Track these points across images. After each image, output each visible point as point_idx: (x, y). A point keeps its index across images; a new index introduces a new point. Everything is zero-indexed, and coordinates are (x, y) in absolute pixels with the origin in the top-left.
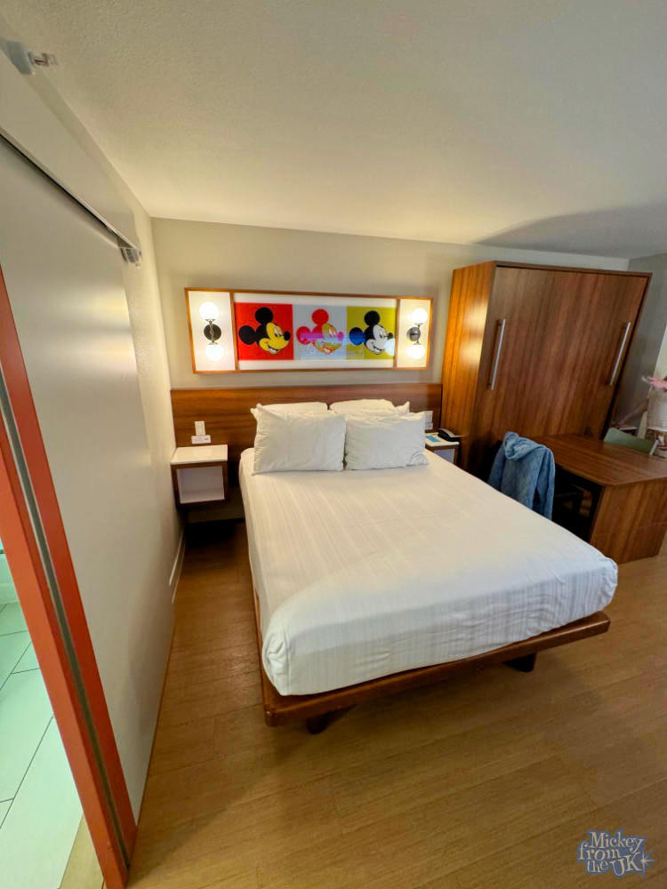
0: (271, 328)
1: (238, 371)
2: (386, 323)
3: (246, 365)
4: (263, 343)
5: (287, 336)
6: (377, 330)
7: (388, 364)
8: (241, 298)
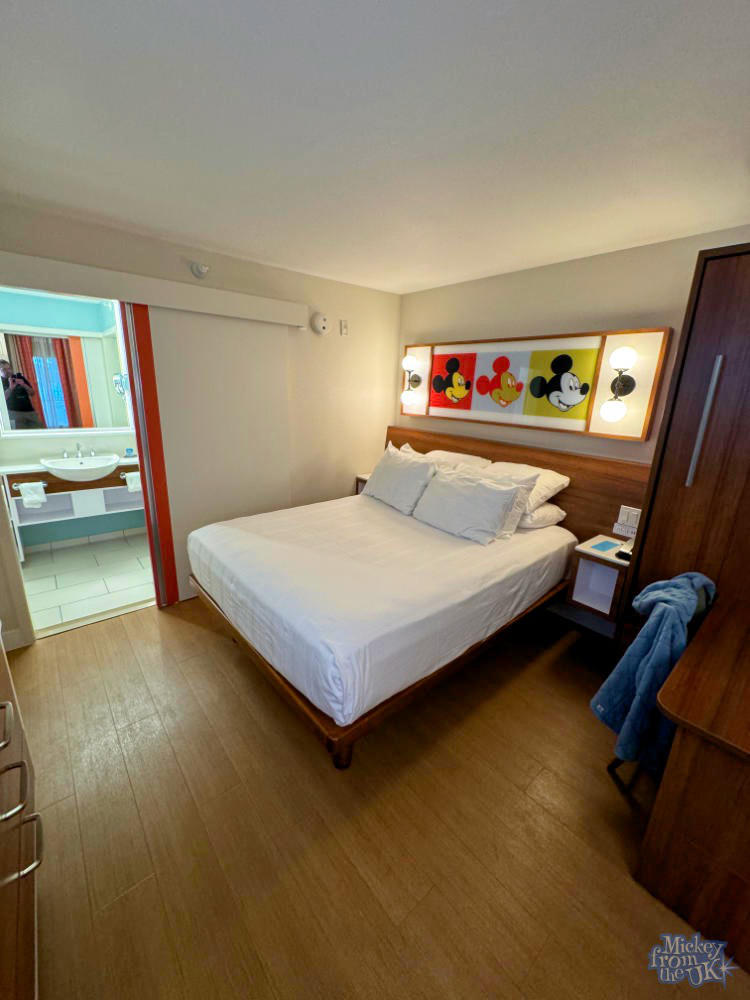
0: (457, 378)
1: (428, 416)
2: (582, 372)
3: (435, 411)
4: (449, 392)
5: (468, 386)
6: (567, 380)
8: (439, 351)
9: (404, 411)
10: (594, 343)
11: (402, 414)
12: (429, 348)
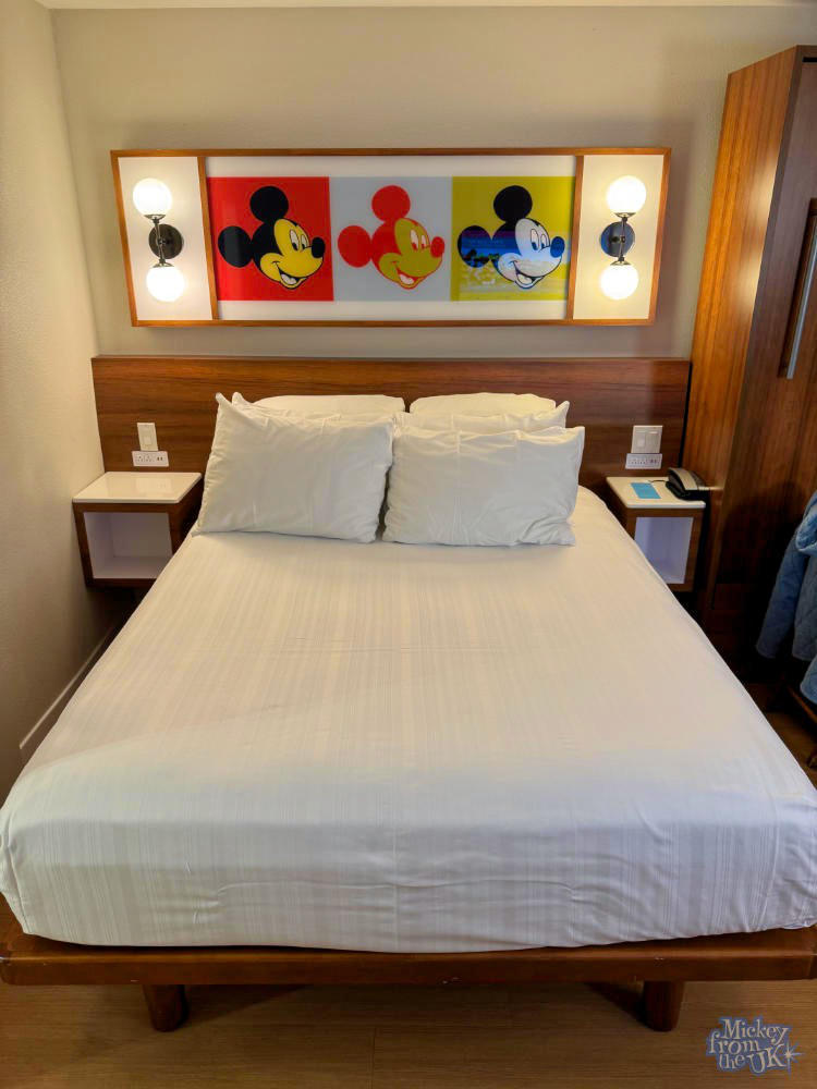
0: (285, 231)
1: (217, 323)
2: (550, 213)
3: (234, 310)
4: (268, 264)
5: (319, 248)
6: (524, 230)
7: (553, 309)
8: (221, 168)
9: (140, 317)
10: (562, 166)
11: (135, 322)
12: (194, 160)
